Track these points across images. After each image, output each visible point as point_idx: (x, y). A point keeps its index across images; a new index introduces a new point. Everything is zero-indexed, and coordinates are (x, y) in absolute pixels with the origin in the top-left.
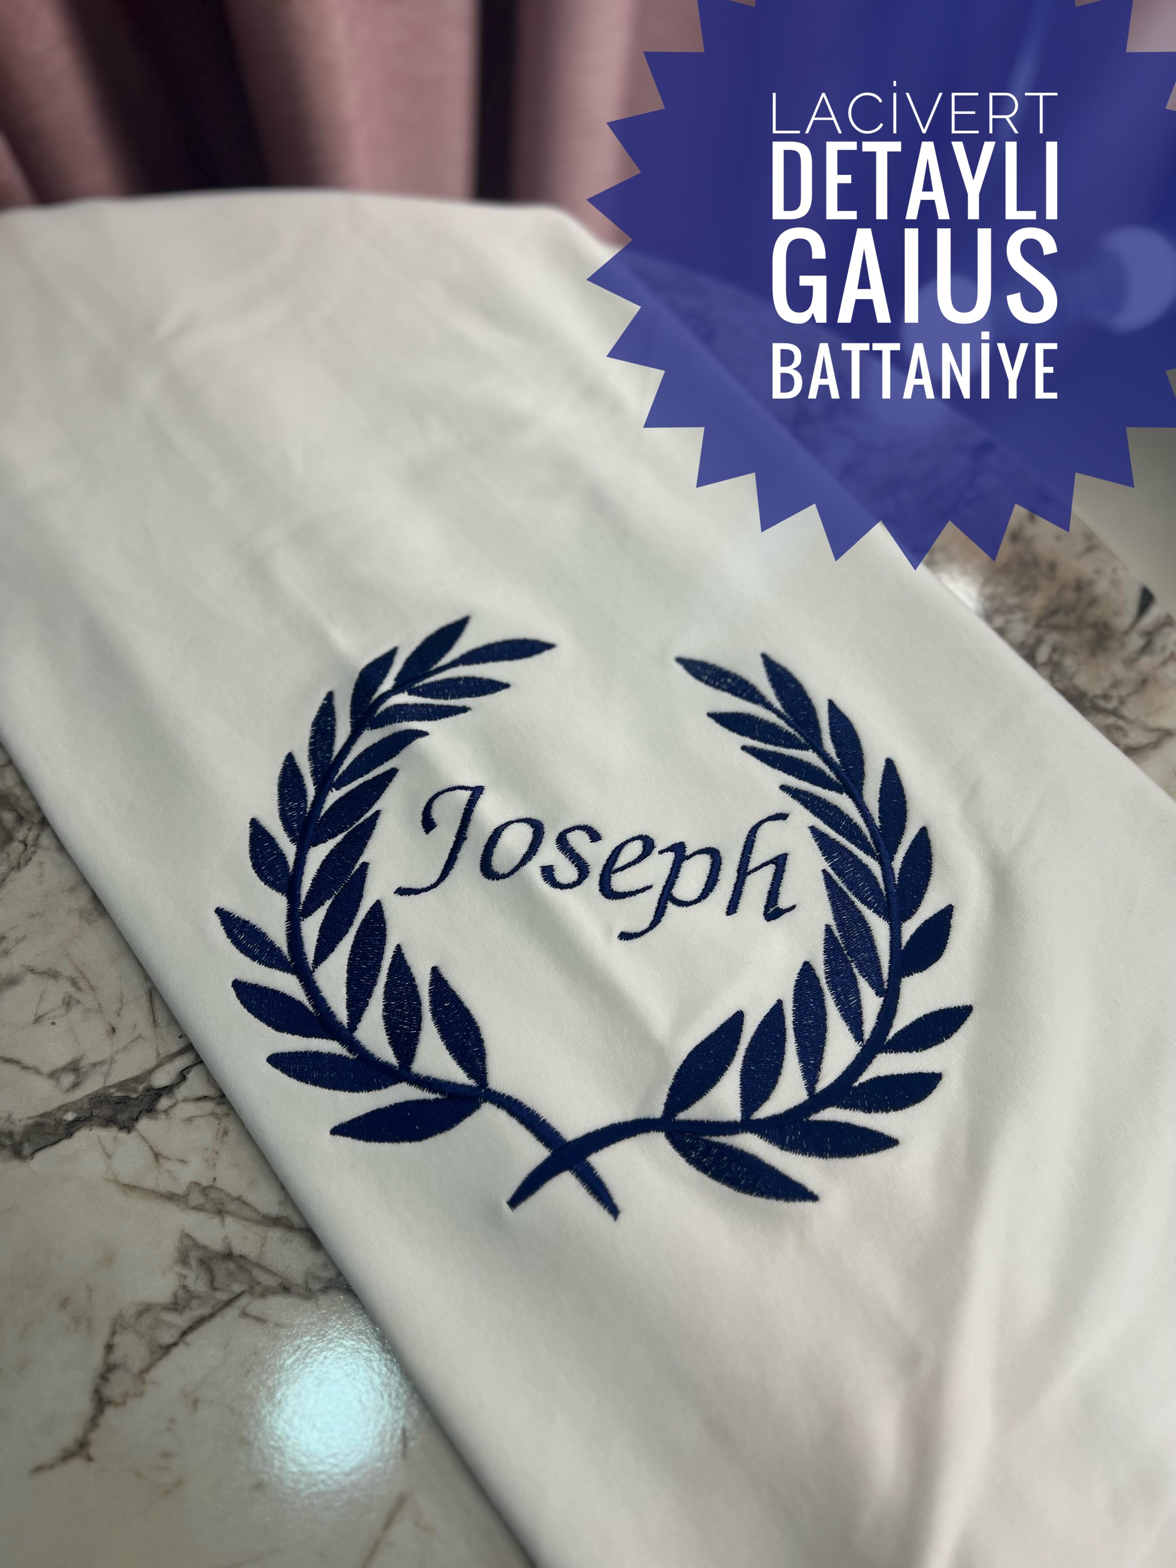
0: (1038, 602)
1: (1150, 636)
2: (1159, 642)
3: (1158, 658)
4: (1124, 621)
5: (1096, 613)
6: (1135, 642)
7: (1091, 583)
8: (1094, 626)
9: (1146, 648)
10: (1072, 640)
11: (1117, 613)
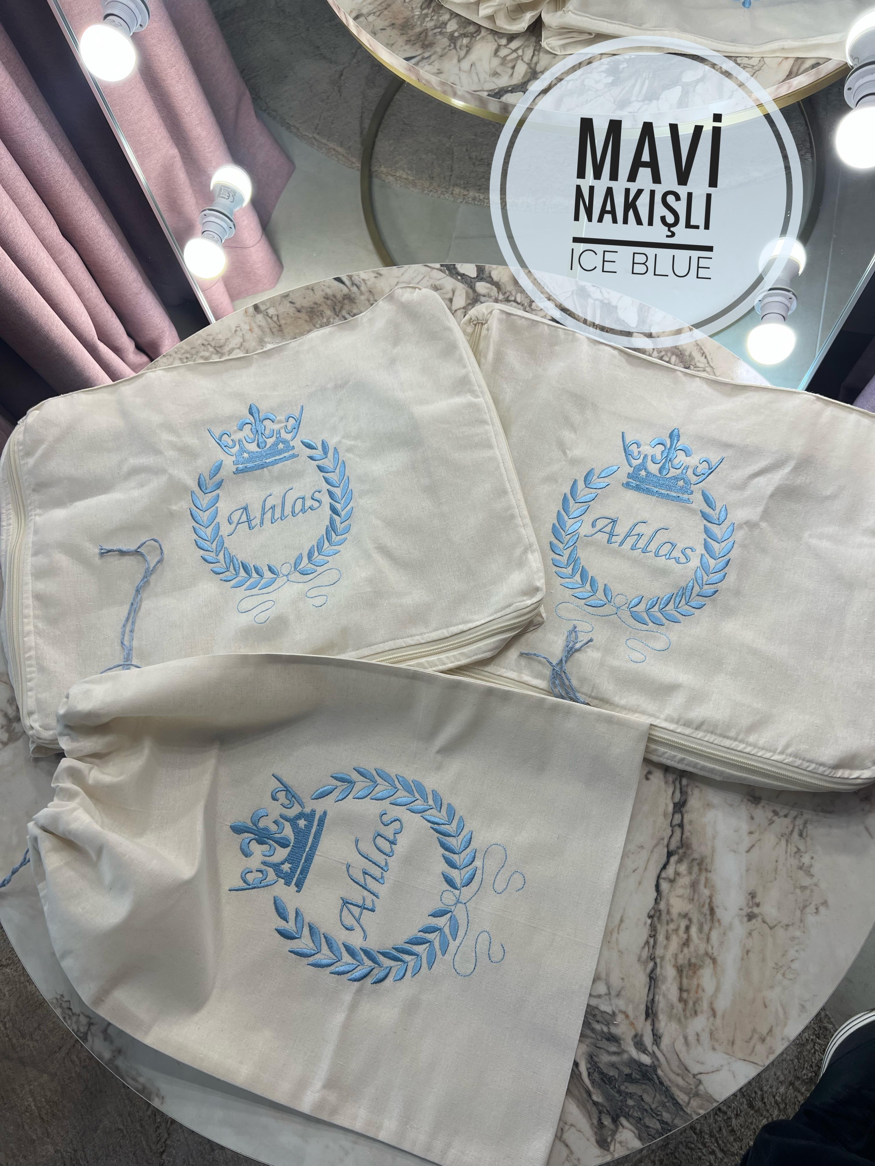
0: (328, 312)
1: (353, 284)
2: (357, 282)
3: (363, 284)
4: (345, 290)
5: (339, 297)
6: (354, 289)
7: (326, 294)
8: (344, 299)
9: (358, 287)
10: (347, 307)
11: (341, 291)
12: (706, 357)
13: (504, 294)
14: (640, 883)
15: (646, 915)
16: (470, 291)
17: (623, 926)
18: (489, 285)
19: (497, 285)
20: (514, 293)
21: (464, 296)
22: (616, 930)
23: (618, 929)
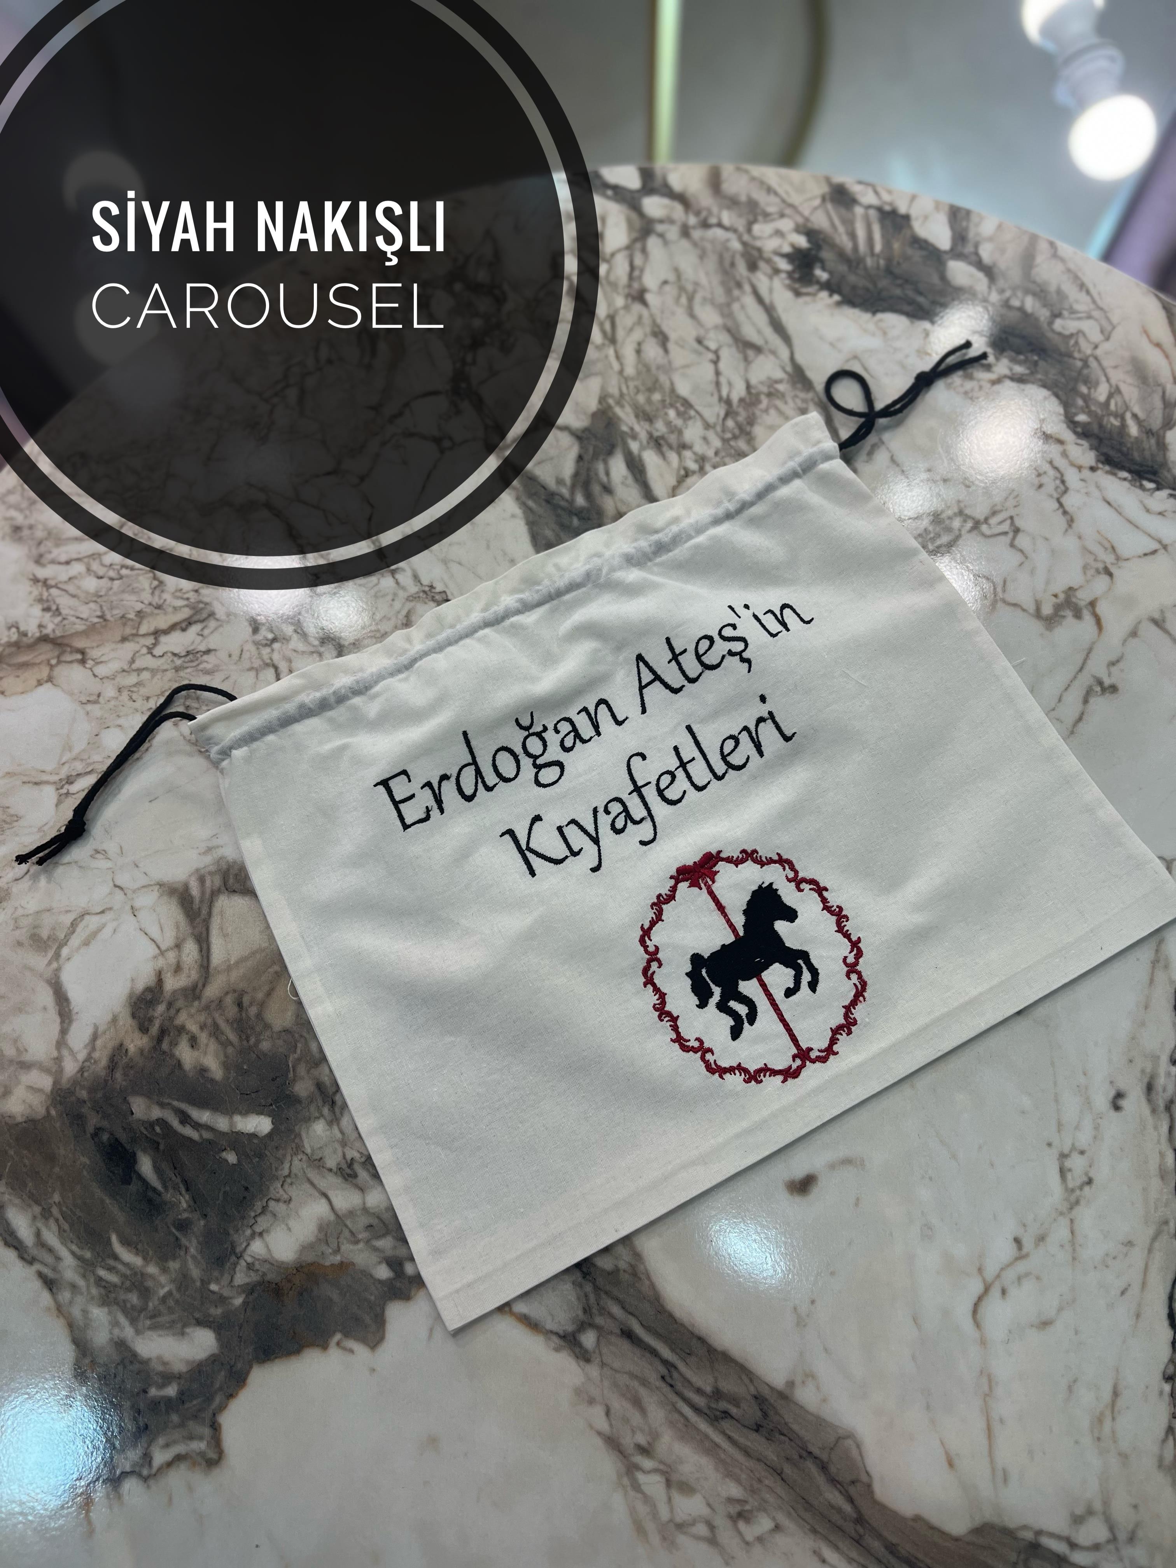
12: (1088, 292)
13: (697, 213)
14: (1138, 1316)
15: (1158, 1376)
16: (634, 216)
17: (1120, 1403)
18: (666, 201)
19: (682, 199)
20: (715, 210)
21: (623, 226)
22: (1108, 1413)
23: (1113, 1412)
